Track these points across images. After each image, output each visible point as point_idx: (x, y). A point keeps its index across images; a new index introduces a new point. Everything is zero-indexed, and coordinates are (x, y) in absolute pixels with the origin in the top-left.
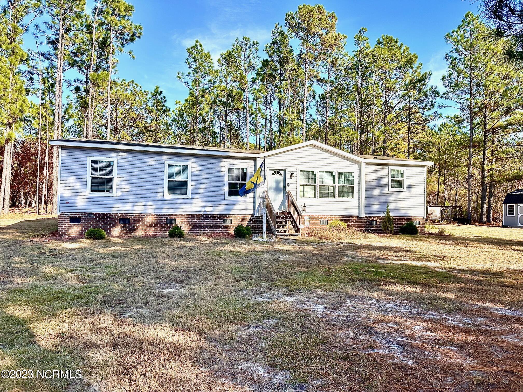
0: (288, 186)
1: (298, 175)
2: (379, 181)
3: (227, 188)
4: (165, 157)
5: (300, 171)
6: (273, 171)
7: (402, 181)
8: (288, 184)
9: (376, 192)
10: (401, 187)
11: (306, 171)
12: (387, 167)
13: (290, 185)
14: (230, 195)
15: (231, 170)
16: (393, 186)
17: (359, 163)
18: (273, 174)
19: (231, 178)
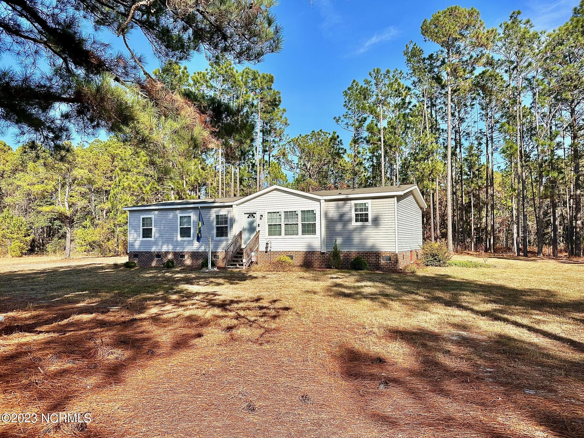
0: (259, 226)
1: (266, 216)
2: (342, 216)
3: (215, 231)
4: (178, 212)
5: (268, 213)
6: (248, 215)
7: (367, 215)
8: (259, 225)
9: (339, 227)
10: (367, 220)
11: (273, 213)
12: (349, 202)
13: (260, 225)
14: (217, 236)
15: (217, 216)
16: (357, 221)
17: (319, 200)
18: (248, 217)
19: (218, 223)
